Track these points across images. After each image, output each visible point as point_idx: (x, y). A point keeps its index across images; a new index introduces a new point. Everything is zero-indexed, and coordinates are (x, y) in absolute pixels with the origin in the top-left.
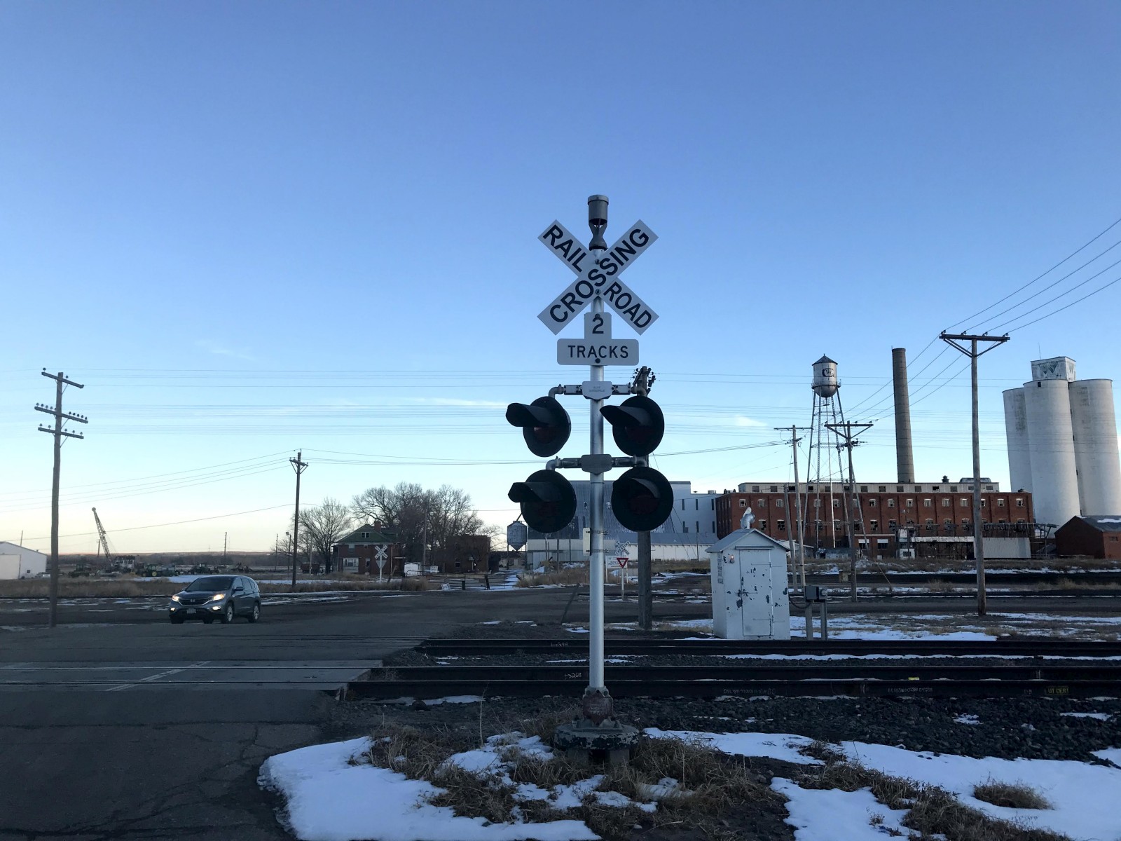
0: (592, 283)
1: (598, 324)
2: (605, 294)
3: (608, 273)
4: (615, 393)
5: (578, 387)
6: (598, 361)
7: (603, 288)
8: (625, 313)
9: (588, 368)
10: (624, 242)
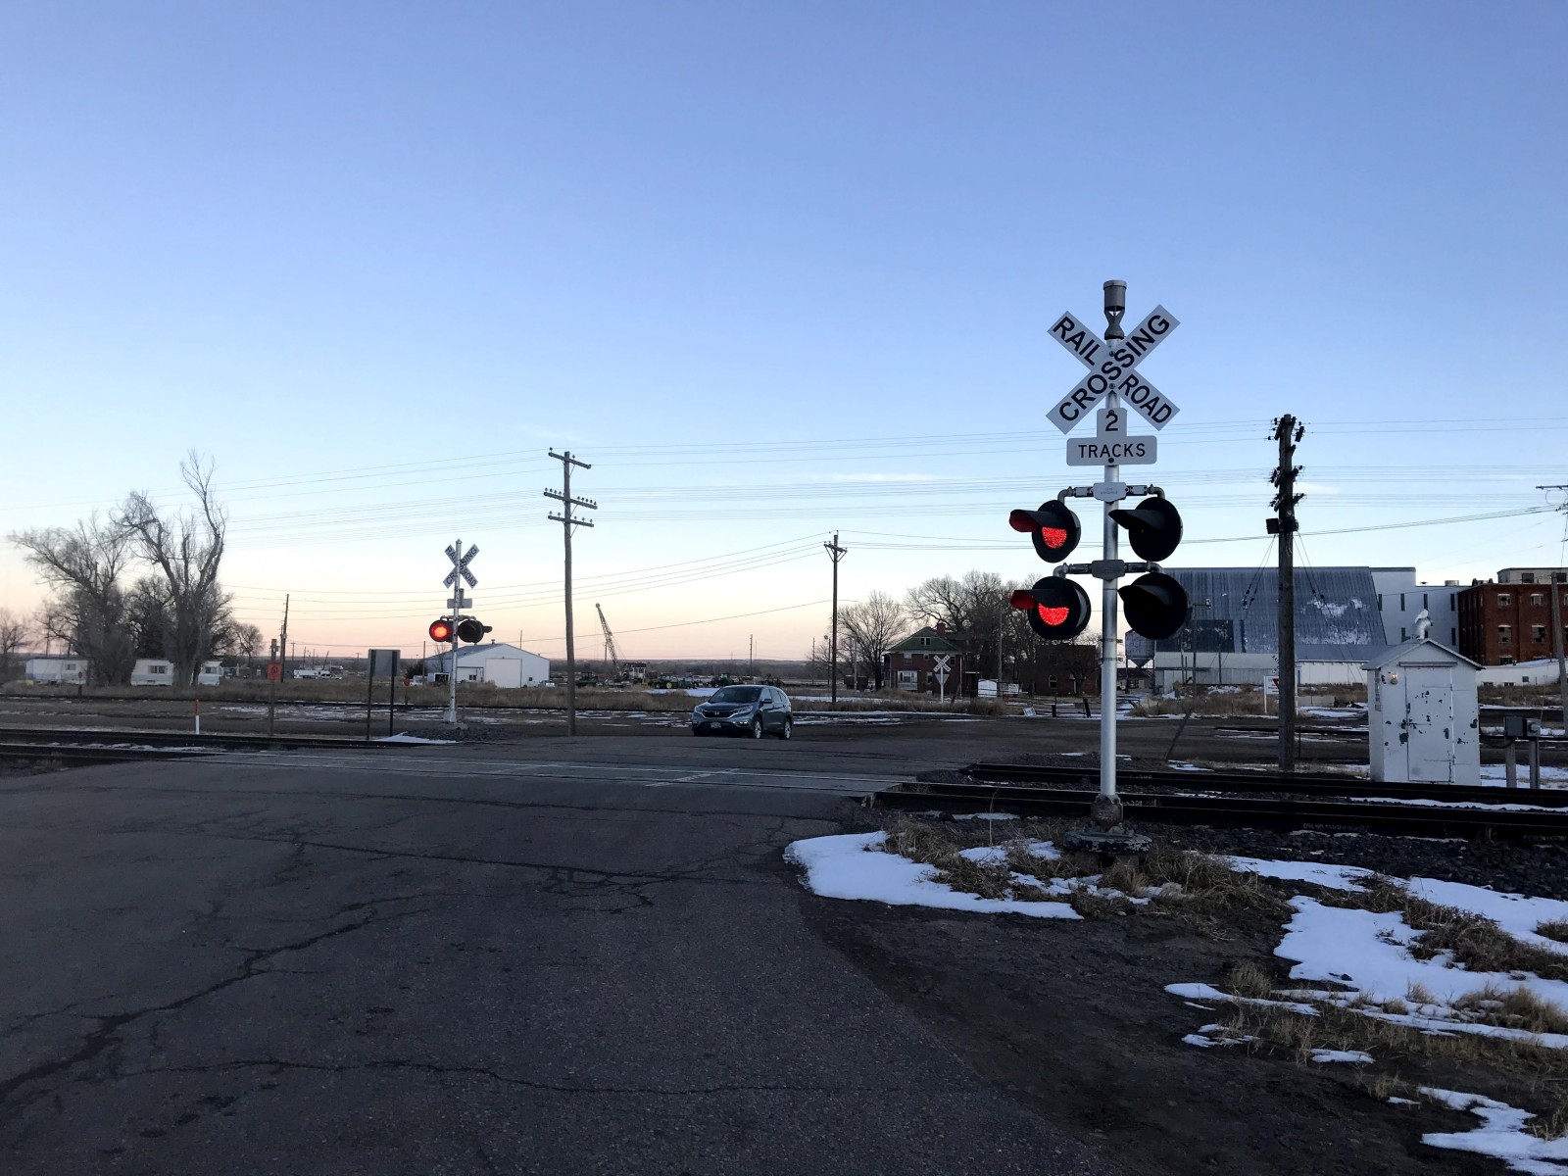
0: (1106, 376)
1: (1112, 420)
2: (1120, 388)
3: (1124, 366)
4: (1130, 494)
5: (1089, 488)
6: (1111, 460)
7: (1118, 382)
8: (1142, 407)
9: (1102, 468)
10: (1142, 330)
